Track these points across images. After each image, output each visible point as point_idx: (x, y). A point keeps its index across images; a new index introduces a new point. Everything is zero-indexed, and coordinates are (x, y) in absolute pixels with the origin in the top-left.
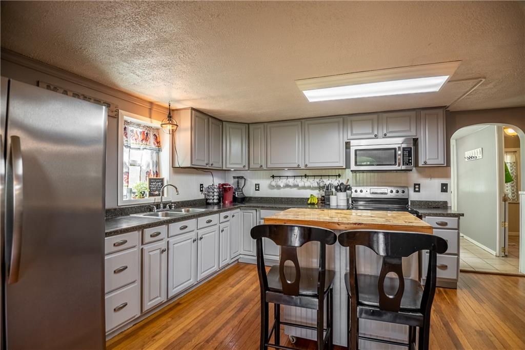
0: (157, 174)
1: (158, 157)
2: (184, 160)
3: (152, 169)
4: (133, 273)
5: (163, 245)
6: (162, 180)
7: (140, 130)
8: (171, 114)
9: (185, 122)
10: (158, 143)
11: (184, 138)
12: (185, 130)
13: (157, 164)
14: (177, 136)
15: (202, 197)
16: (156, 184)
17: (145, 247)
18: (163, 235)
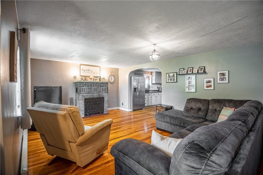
0: (149, 85)
1: (149, 81)
2: (154, 82)
3: (148, 84)
4: (147, 99)
5: (151, 96)
6: (150, 86)
7: (146, 77)
8: (151, 73)
9: (154, 74)
10: (149, 78)
11: (154, 77)
12: (154, 76)
13: (149, 83)
14: (153, 77)
15: (158, 89)
16: (149, 86)
17: (149, 96)
18: (151, 95)
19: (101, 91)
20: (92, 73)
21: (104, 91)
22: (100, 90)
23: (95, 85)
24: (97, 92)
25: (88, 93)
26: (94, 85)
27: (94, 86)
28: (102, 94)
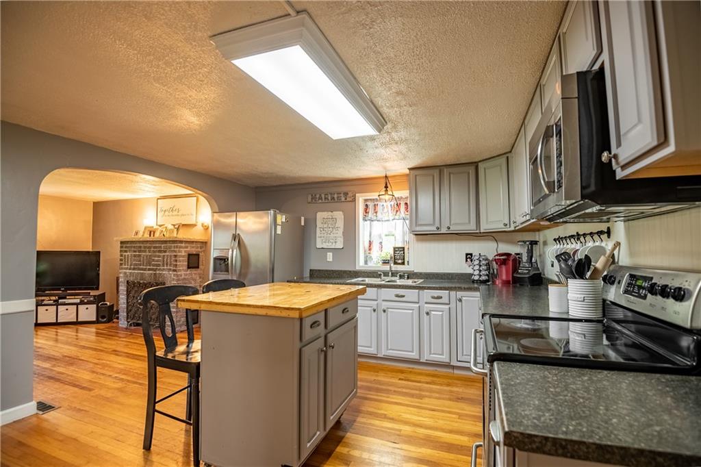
6: (404, 249)
16: (399, 253)
19: (159, 265)
20: (178, 215)
21: (167, 264)
22: (157, 261)
23: (150, 248)
24: (152, 267)
25: (134, 269)
26: (145, 247)
27: (145, 251)
28: (161, 274)
